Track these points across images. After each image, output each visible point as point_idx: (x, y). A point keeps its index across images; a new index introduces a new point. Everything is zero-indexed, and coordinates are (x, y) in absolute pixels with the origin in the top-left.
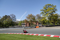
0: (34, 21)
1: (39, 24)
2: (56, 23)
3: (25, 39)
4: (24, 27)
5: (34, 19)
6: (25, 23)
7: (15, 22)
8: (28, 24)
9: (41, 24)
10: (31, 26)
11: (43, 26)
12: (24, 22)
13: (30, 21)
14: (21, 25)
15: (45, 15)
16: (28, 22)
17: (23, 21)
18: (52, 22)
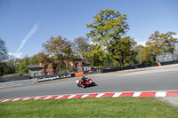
0: (68, 58)
1: (84, 64)
2: (127, 62)
3: (41, 113)
4: (39, 77)
5: (69, 52)
6: (40, 65)
7: (4, 63)
8: (50, 65)
9: (89, 65)
10: (61, 72)
11: (94, 71)
12: (37, 63)
13: (56, 57)
14: (27, 72)
15: (99, 39)
16: (49, 61)
17: (35, 57)
18: (118, 60)
